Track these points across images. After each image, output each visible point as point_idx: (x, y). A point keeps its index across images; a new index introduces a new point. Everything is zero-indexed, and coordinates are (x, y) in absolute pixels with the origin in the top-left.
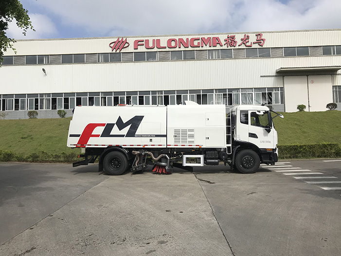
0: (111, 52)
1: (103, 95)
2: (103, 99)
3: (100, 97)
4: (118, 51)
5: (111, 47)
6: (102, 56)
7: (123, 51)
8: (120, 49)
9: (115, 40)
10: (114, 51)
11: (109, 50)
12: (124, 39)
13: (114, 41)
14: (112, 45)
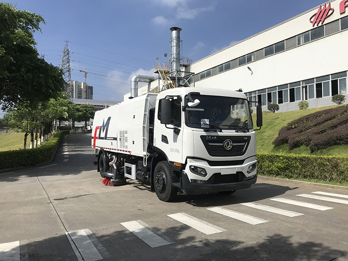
0: (312, 28)
1: (304, 84)
2: (304, 89)
3: (301, 86)
4: (320, 25)
5: (311, 22)
6: (303, 37)
7: (327, 21)
8: (322, 20)
9: (316, 11)
10: (316, 26)
11: (310, 27)
12: (327, 5)
13: (315, 13)
14: (312, 20)
